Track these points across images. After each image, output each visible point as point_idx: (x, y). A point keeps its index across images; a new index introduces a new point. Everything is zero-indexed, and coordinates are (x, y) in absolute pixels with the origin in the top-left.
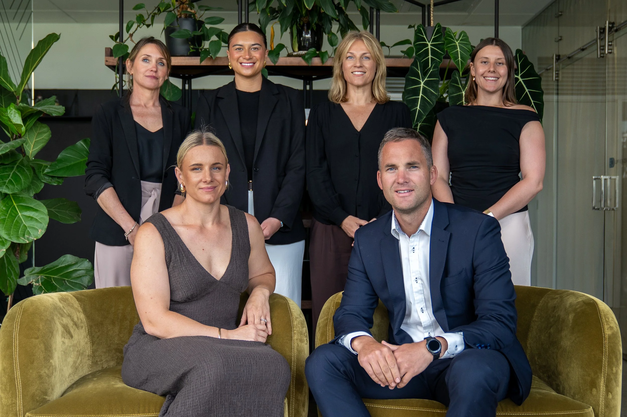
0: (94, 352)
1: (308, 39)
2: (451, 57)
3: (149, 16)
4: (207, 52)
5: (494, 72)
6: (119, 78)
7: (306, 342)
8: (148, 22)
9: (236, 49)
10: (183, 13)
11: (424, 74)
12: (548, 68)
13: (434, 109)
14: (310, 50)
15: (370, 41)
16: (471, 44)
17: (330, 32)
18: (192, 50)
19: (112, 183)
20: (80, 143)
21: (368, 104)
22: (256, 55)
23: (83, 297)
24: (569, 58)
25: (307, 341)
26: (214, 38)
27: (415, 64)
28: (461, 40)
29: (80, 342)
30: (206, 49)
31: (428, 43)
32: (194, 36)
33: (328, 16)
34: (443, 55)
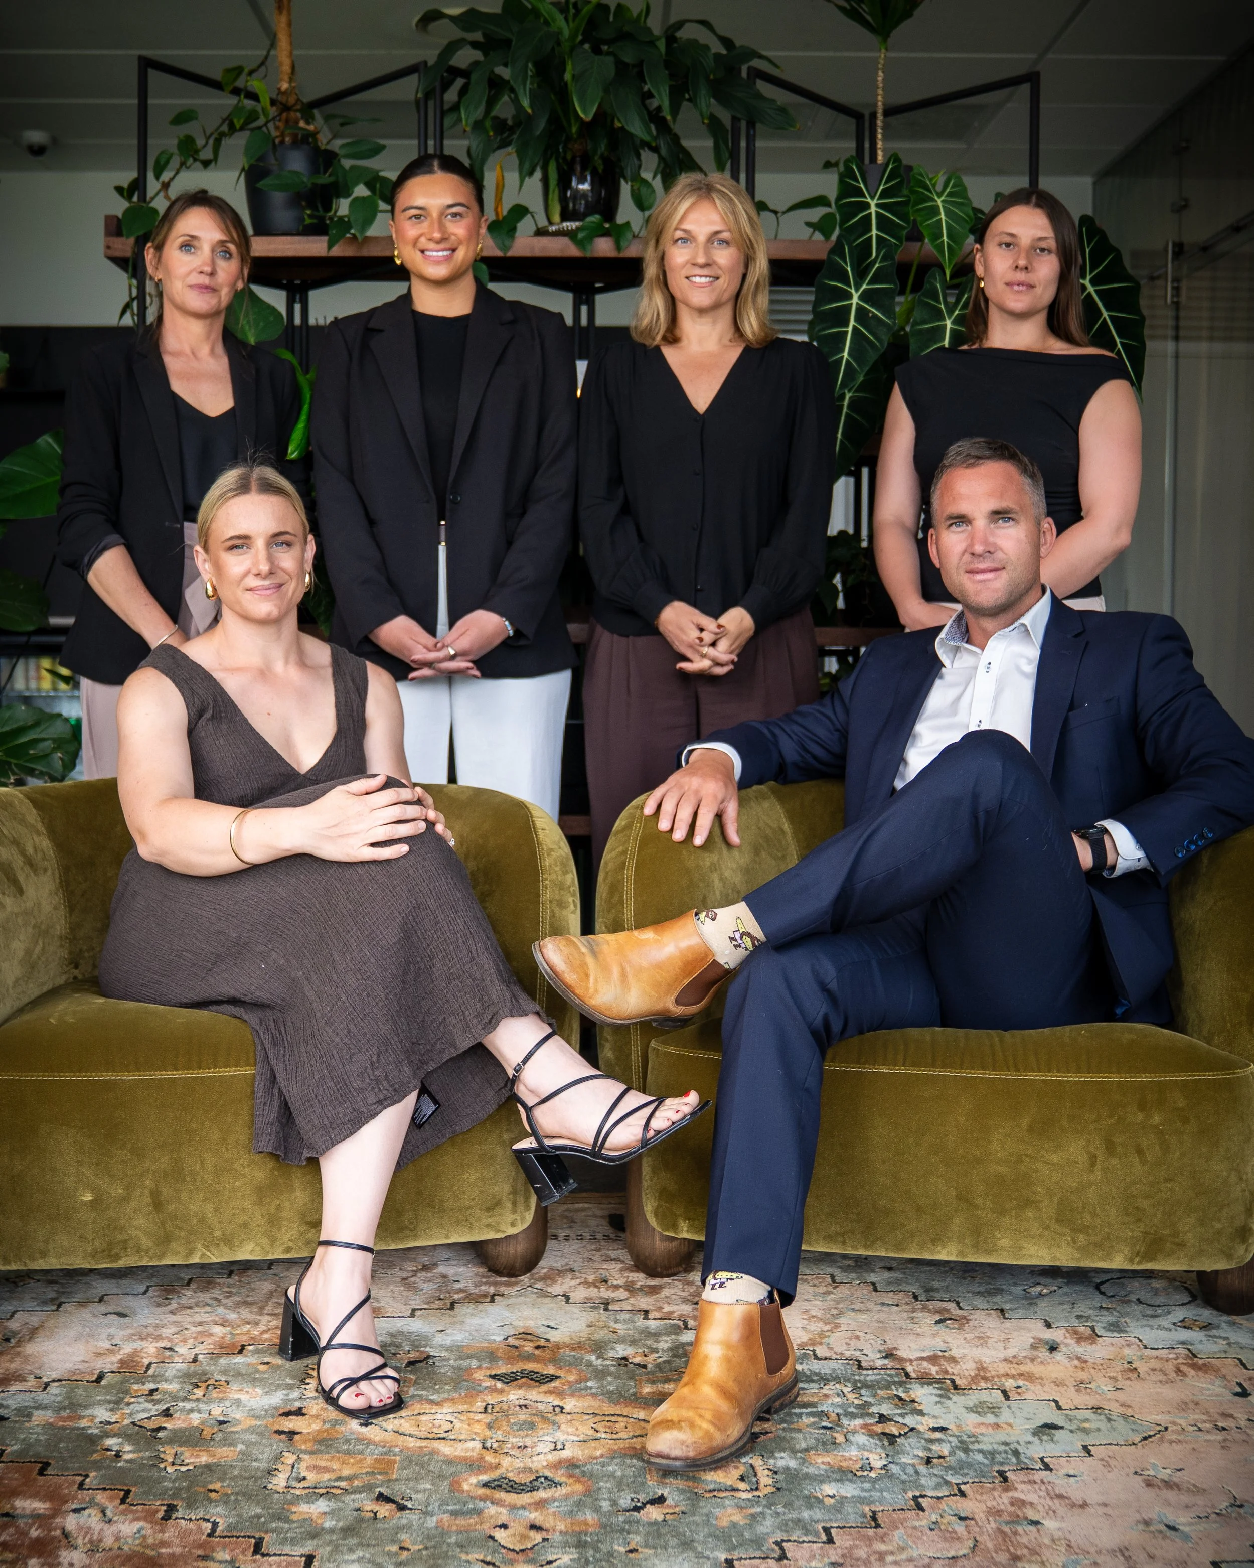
0: (74, 928)
1: (584, 195)
2: (925, 233)
3: (208, 139)
4: (344, 224)
5: (1026, 268)
6: (138, 288)
7: (572, 906)
8: (206, 154)
9: (411, 218)
10: (288, 132)
11: (860, 275)
12: (1156, 274)
13: (883, 356)
14: (590, 219)
15: (731, 200)
16: (971, 203)
17: (636, 178)
18: (308, 221)
19: (123, 537)
20: (46, 441)
21: (725, 346)
22: (458, 229)
23: (47, 800)
24: (1205, 249)
25: (575, 906)
26: (361, 191)
27: (837, 249)
28: (949, 195)
29: (39, 904)
30: (341, 218)
31: (869, 200)
32: (315, 185)
33: (631, 136)
34: (903, 228)
